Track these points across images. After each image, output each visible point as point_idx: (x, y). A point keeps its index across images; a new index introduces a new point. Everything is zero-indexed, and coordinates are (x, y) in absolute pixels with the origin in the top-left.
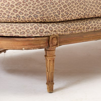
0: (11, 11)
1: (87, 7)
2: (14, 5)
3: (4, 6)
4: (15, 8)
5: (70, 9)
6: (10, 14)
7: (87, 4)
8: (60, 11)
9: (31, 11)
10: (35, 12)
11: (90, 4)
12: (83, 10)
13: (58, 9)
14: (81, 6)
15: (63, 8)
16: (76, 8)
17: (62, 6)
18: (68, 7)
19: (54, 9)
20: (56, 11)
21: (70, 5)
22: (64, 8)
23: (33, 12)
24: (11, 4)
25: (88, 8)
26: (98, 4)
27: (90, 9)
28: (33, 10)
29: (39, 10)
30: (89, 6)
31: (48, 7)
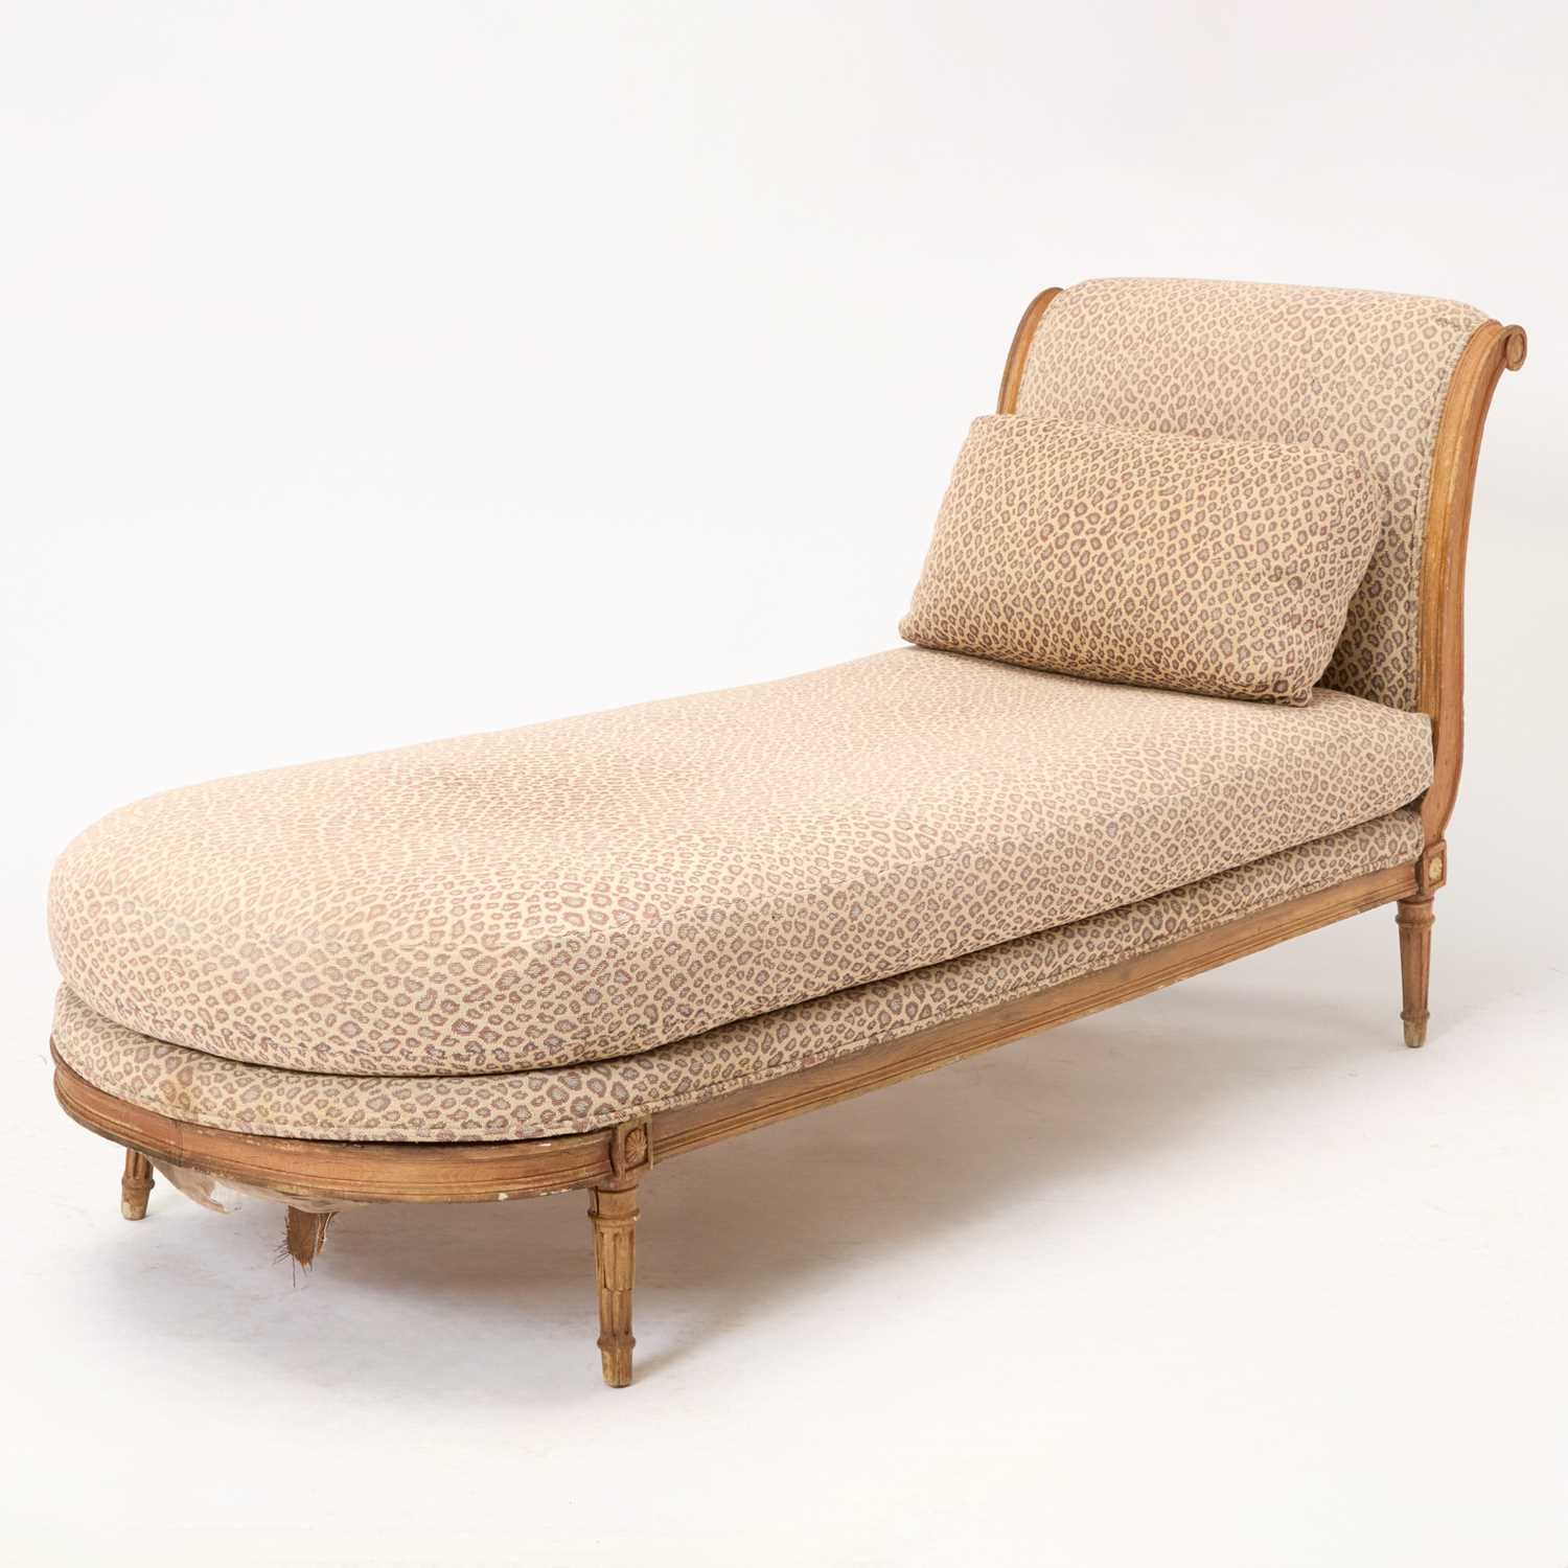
0: (446, 1030)
1: (770, 965)
2: (458, 999)
3: (411, 1008)
4: (462, 1014)
5: (697, 991)
6: (437, 1044)
7: (768, 953)
8: (659, 1004)
9: (535, 1021)
10: (551, 1028)
11: (782, 950)
12: (751, 984)
13: (651, 1001)
14: (746, 968)
15: (670, 992)
16: (723, 982)
17: (665, 983)
18: (690, 983)
19: (630, 1000)
20: (640, 1011)
21: (700, 974)
22: (675, 989)
23: (541, 1026)
24: (442, 996)
25: (772, 973)
26: (816, 946)
27: (784, 975)
28: (541, 1017)
29: (569, 1015)
30: (777, 962)
31: (606, 998)
